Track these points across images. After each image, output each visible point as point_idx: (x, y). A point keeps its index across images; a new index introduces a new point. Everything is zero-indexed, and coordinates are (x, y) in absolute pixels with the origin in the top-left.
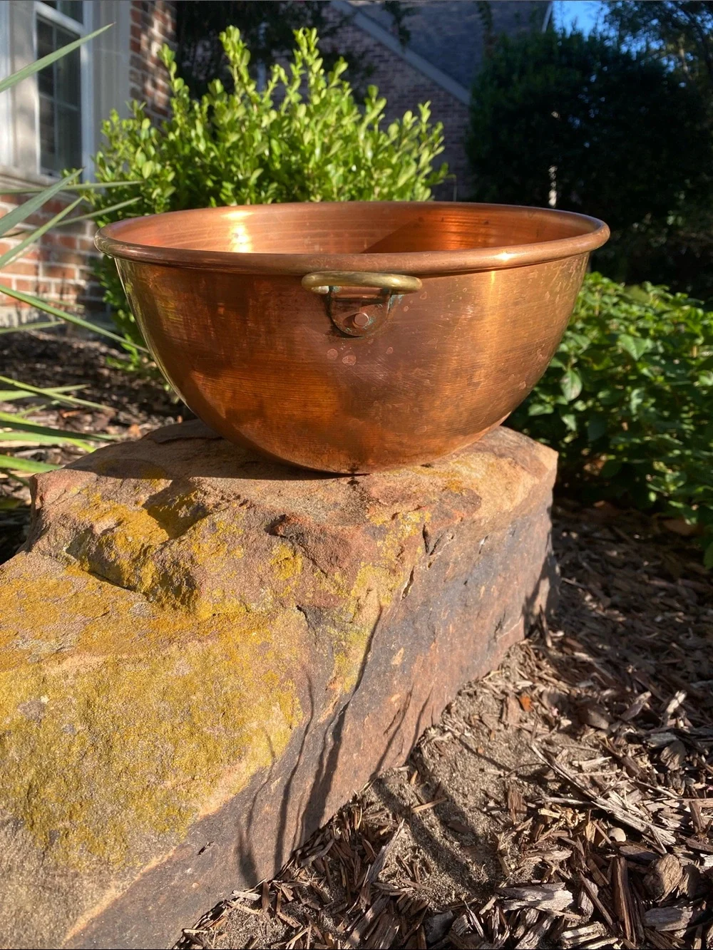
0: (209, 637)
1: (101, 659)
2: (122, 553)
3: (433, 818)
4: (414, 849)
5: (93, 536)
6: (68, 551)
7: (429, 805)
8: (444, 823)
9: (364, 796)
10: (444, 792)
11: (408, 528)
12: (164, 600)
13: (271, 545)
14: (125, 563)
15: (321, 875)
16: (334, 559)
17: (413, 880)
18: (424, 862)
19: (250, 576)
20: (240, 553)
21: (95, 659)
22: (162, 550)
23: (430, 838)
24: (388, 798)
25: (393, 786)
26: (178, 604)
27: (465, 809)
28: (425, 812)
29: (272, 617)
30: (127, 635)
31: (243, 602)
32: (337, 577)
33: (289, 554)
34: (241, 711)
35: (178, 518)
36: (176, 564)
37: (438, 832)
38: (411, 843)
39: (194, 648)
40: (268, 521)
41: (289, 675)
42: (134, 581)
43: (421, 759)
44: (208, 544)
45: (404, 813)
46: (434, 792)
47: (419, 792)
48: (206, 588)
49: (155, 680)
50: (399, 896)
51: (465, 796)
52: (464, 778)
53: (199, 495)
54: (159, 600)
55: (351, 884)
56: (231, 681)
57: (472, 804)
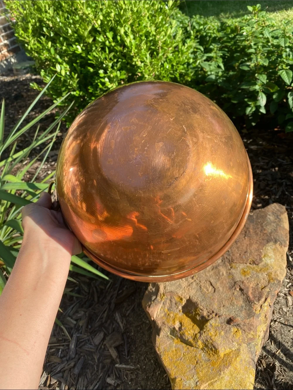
0: (229, 366)
1: (207, 384)
2: (189, 337)
3: (282, 354)
4: (280, 366)
5: (177, 331)
6: (170, 334)
7: (279, 351)
8: (285, 355)
9: (262, 354)
10: (282, 344)
11: (266, 308)
12: (209, 352)
13: (230, 329)
14: (191, 340)
15: (261, 383)
16: (250, 329)
17: (283, 376)
18: (284, 370)
19: (229, 341)
20: (223, 333)
21: (206, 384)
22: (200, 336)
23: (283, 361)
24: (268, 352)
25: (268, 348)
26: (214, 354)
27: (289, 348)
28: (279, 353)
29: (239, 350)
30: (208, 371)
31: (230, 349)
32: (252, 333)
33: (236, 330)
34: (244, 383)
35: (197, 320)
36: (207, 340)
37: (284, 359)
38: (279, 365)
39: (227, 371)
40: (226, 320)
41: (249, 364)
42: (197, 346)
43: (272, 334)
44: (212, 332)
45: (274, 355)
46: (279, 345)
47: (275, 347)
48: (220, 349)
49: (222, 384)
50: (282, 384)
51: (287, 343)
52: (285, 336)
53: (201, 311)
54: (207, 352)
55: (269, 383)
56: (239, 376)
57: (290, 345)
